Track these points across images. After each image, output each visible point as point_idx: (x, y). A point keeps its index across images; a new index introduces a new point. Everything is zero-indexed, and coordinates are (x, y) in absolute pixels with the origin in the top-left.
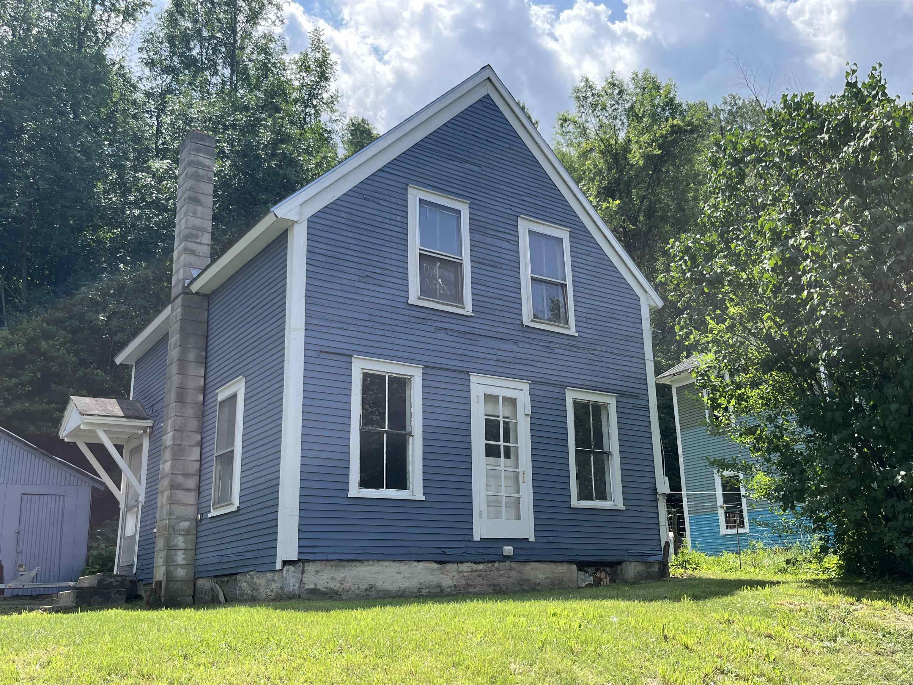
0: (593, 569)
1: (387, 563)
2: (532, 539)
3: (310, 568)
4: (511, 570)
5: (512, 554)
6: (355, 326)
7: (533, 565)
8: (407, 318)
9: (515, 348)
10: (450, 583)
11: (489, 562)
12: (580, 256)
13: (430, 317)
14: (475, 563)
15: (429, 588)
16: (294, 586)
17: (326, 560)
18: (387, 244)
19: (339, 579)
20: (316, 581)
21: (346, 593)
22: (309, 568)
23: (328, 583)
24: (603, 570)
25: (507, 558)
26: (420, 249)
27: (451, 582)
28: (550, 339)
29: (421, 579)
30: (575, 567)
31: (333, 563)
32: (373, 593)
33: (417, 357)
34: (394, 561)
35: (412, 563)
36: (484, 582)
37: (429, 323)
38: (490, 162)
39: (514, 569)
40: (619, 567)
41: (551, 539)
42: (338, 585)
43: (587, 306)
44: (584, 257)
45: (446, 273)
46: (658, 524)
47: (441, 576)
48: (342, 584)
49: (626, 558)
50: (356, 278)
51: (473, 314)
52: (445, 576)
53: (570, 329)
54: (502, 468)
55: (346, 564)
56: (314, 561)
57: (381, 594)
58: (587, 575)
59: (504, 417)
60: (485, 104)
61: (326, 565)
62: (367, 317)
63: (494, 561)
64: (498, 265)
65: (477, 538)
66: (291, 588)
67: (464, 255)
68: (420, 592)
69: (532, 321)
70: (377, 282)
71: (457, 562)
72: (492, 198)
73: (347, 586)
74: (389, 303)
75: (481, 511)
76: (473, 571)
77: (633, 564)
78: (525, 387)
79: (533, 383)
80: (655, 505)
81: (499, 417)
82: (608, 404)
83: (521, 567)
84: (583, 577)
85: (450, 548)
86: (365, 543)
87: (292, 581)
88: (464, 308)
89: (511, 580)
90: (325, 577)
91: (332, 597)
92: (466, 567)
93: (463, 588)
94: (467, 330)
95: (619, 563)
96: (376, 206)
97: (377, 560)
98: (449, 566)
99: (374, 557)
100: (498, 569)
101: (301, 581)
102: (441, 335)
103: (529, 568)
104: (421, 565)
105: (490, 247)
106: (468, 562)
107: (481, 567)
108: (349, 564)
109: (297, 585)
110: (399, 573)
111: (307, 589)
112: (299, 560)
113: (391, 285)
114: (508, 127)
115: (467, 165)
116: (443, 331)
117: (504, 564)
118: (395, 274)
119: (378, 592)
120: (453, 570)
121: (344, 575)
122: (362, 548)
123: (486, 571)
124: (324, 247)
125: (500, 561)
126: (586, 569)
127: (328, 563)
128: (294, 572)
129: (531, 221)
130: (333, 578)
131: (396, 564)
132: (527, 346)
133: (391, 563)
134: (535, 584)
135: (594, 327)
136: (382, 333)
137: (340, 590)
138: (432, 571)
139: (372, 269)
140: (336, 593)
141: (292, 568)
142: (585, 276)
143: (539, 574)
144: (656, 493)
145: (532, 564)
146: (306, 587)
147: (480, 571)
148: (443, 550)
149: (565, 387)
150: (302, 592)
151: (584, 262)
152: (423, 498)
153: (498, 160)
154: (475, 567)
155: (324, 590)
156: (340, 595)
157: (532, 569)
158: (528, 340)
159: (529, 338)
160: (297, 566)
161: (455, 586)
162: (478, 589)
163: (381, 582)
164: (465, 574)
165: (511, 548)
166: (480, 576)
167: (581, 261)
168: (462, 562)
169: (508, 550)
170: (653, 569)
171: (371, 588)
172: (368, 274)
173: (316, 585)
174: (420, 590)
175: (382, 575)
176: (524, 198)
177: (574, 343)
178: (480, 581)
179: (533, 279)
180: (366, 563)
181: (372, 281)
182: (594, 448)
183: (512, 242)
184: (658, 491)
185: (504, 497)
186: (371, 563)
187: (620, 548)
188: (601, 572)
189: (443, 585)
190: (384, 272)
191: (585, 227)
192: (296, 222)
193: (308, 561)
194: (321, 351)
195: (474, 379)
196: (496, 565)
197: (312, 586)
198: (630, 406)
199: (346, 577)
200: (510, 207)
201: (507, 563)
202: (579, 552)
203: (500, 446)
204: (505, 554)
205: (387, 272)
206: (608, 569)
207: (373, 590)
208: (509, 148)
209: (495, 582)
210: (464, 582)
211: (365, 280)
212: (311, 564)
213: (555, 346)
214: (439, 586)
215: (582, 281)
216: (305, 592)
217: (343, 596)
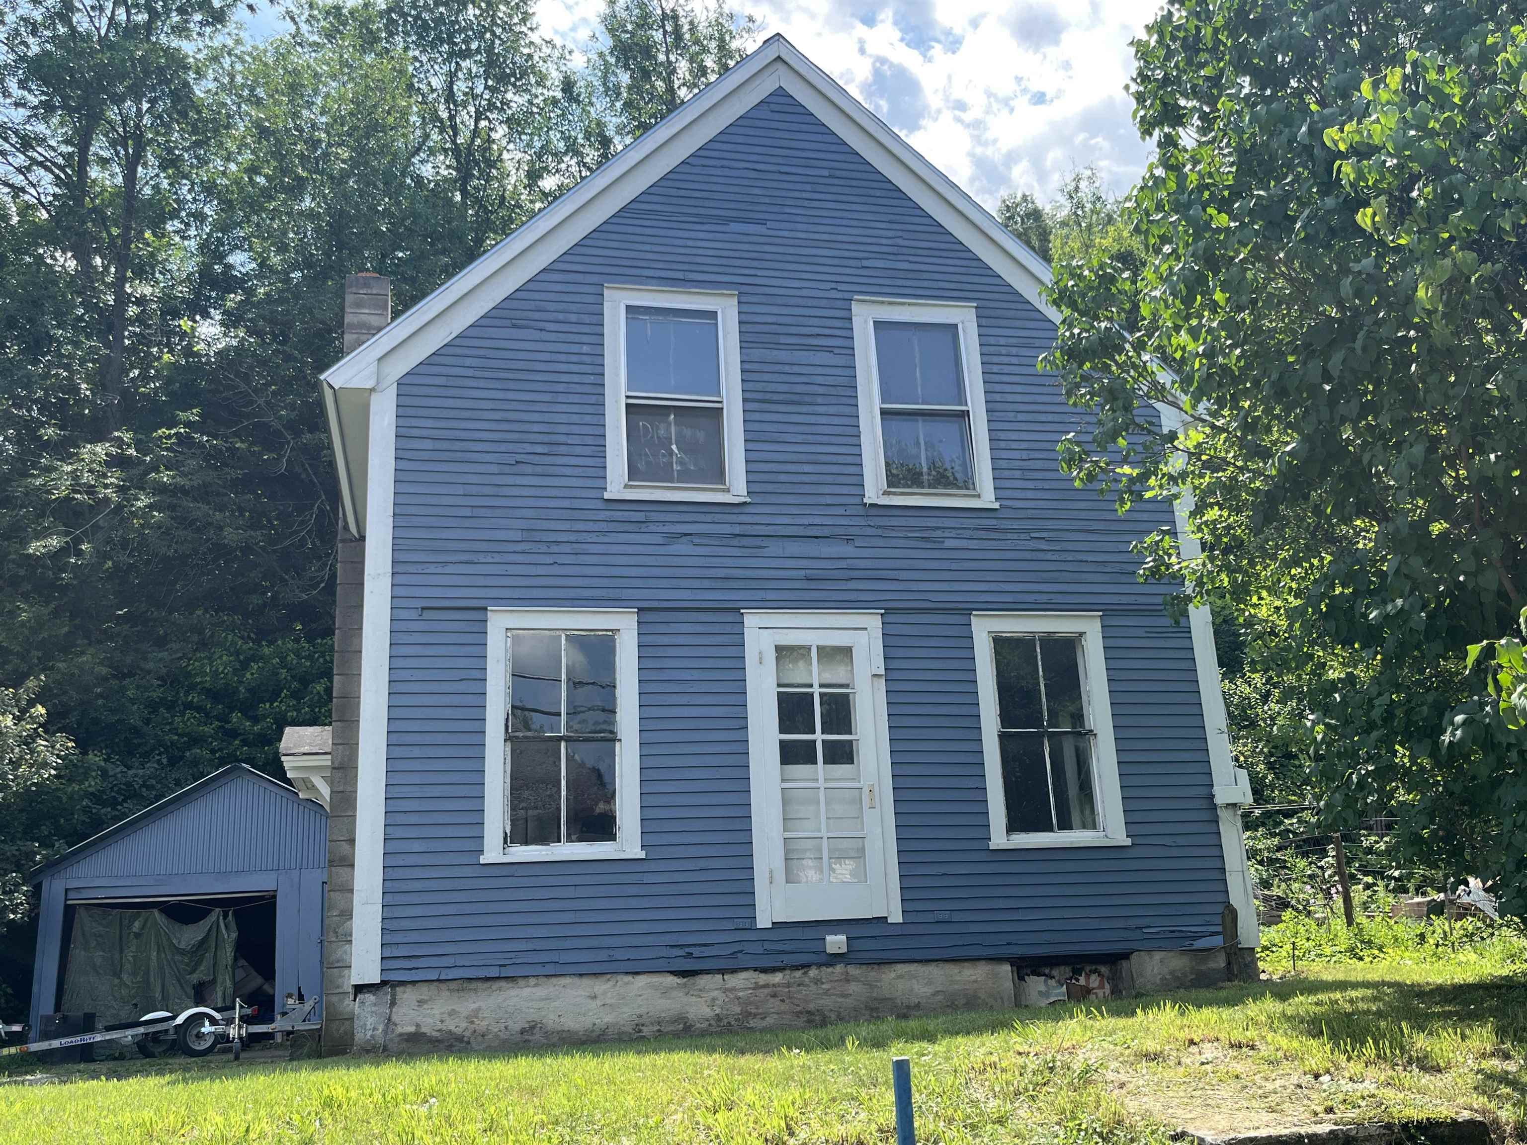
0: (1067, 971)
1: (567, 981)
2: (896, 917)
3: (407, 996)
4: (848, 981)
5: (844, 950)
6: (495, 555)
7: (901, 968)
8: (603, 526)
9: (848, 550)
10: (707, 1012)
11: (796, 968)
12: (1004, 350)
13: (654, 516)
14: (764, 971)
15: (659, 1023)
16: (374, 1029)
17: (438, 980)
18: (561, 398)
19: (465, 1014)
20: (419, 1019)
21: (480, 1039)
22: (405, 996)
23: (442, 1021)
24: (1095, 971)
25: (836, 959)
26: (627, 397)
27: (708, 1010)
28: (931, 523)
29: (640, 1006)
30: (1007, 968)
31: (453, 985)
32: (538, 1036)
33: (626, 594)
34: (581, 975)
35: (619, 977)
36: (784, 1007)
37: (653, 527)
38: (787, 210)
39: (856, 980)
40: (1125, 964)
41: (945, 916)
42: (464, 1025)
43: (1024, 445)
44: (1014, 351)
45: (688, 432)
46: (1223, 870)
47: (685, 999)
48: (472, 1022)
49: (1134, 945)
50: (494, 469)
51: (748, 500)
52: (694, 999)
53: (979, 496)
54: (821, 783)
55: (479, 984)
56: (414, 983)
57: (555, 1039)
58: (1052, 982)
59: (821, 686)
60: (772, 106)
61: (439, 990)
62: (518, 536)
63: (806, 966)
64: (807, 399)
65: (763, 921)
66: (369, 1033)
67: (724, 392)
68: (640, 1031)
69: (885, 493)
70: (539, 470)
71: (722, 972)
72: (792, 275)
73: (481, 1025)
74: (566, 503)
75: (771, 872)
76: (757, 987)
77: (1158, 956)
78: (873, 622)
79: (888, 612)
80: (1215, 830)
81: (811, 686)
82: (1081, 634)
83: (872, 974)
84: (1042, 988)
85: (705, 945)
86: (523, 946)
87: (370, 1021)
88: (728, 490)
89: (849, 1001)
90: (436, 1012)
91: (451, 1046)
92: (740, 981)
93: (737, 1020)
94: (737, 530)
95: (1126, 956)
96: (537, 335)
97: (546, 976)
98: (703, 981)
99: (539, 970)
100: (817, 981)
101: (389, 1019)
102: (681, 547)
103: (893, 975)
104: (642, 981)
105: (787, 369)
106: (746, 969)
107: (777, 978)
108: (488, 984)
109: (381, 1028)
110: (595, 997)
111: (401, 1035)
112: (384, 983)
113: (568, 471)
114: (829, 139)
115: (734, 227)
116: (684, 539)
117: (830, 970)
118: (578, 450)
119: (547, 1034)
120: (712, 986)
121: (474, 1006)
122: (513, 955)
123: (788, 985)
124: (430, 423)
125: (820, 965)
126: (1047, 971)
127: (443, 986)
128: (375, 1005)
129: (882, 302)
130: (452, 1013)
131: (586, 981)
132: (880, 542)
133: (576, 980)
134: (908, 1007)
135: (1040, 485)
136: (549, 559)
137: (467, 1034)
138: (666, 992)
139: (529, 448)
140: (460, 1039)
141: (370, 998)
142: (1019, 389)
143: (916, 987)
144: (1214, 807)
145: (899, 966)
146: (399, 1030)
147: (774, 985)
148: (687, 950)
149: (968, 612)
150: (391, 1040)
151: (1015, 360)
152: (642, 855)
153: (806, 203)
154: (763, 978)
155: (434, 1034)
156: (468, 1043)
157: (900, 977)
158: (879, 532)
159: (879, 527)
160: (381, 993)
161: (718, 1018)
162: (770, 1020)
163: (551, 1016)
164: (740, 994)
165: (844, 938)
166: (774, 996)
167: (1006, 360)
168: (734, 971)
169: (836, 942)
170: (1212, 965)
171: (532, 1028)
172: (519, 458)
173: (418, 1025)
174: (638, 1028)
175: (556, 1004)
176: (866, 263)
177: (994, 522)
178: (773, 1005)
179: (883, 412)
180: (522, 982)
181: (528, 469)
182: (1049, 726)
183: (836, 351)
184: (1219, 800)
185: (825, 840)
186: (532, 981)
187: (1121, 924)
188: (1088, 976)
189: (691, 1016)
190: (554, 449)
191: (1017, 293)
192: (372, 390)
193: (403, 983)
194: (423, 609)
195: (752, 620)
196: (813, 972)
197: (412, 1029)
198: (1141, 632)
199: (479, 1009)
200: (833, 285)
201: (839, 968)
202: (1012, 938)
203: (814, 741)
204: (830, 950)
205: (562, 448)
206: (1104, 969)
207: (536, 1030)
208: (830, 176)
209: (811, 1007)
210: (738, 1010)
211: (515, 469)
212: (409, 989)
213: (946, 535)
214: (680, 1018)
215: (1010, 398)
216: (397, 1040)
217: (474, 1044)
